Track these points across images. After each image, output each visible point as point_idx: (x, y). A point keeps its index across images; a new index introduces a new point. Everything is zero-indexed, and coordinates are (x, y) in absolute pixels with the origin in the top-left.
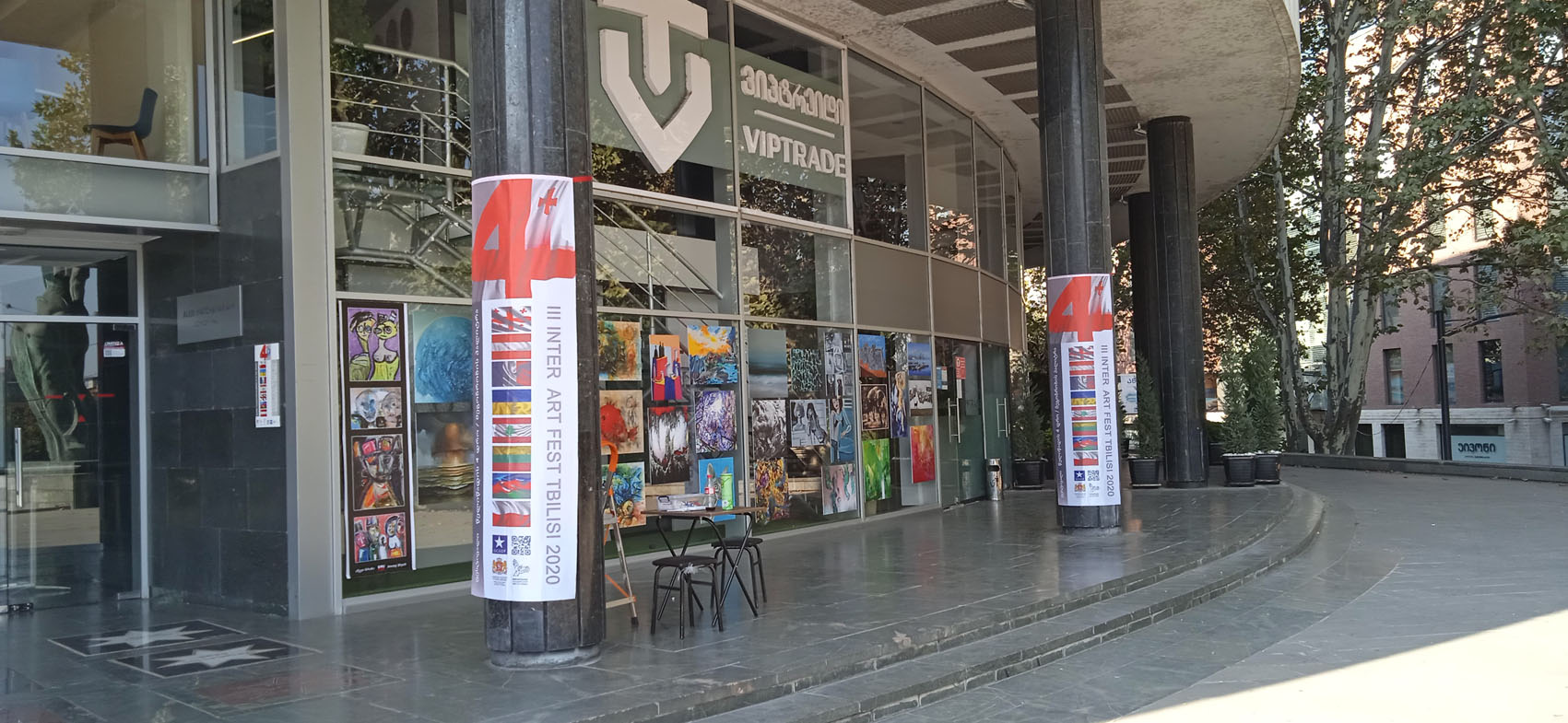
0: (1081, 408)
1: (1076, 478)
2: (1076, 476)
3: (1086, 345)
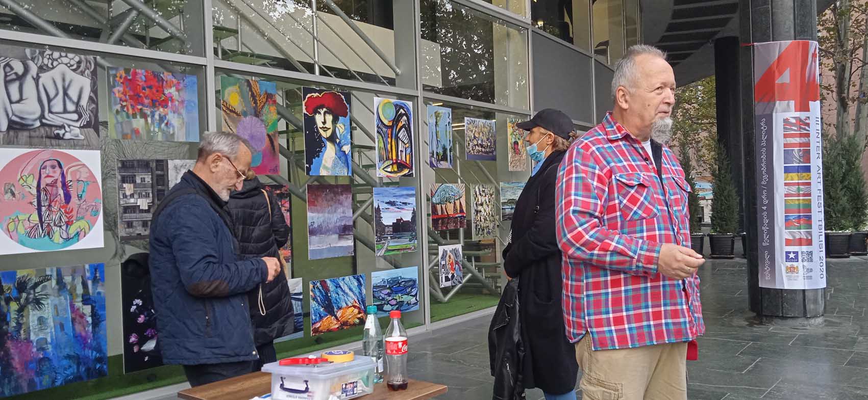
0: (794, 184)
1: (788, 259)
2: (787, 257)
3: (803, 115)
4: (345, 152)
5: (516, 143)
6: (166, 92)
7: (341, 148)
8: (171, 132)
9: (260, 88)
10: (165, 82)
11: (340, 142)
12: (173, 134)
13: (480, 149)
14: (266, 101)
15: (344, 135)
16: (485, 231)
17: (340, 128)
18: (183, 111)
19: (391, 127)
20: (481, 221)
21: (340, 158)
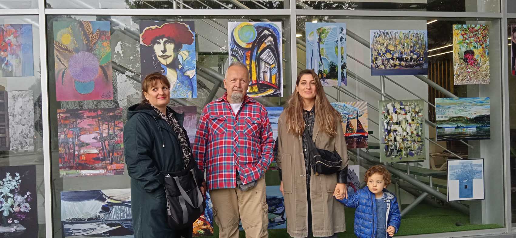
4: (188, 77)
5: (469, 53)
6: (6, 39)
7: (184, 73)
8: (10, 70)
9: (92, 27)
10: (5, 32)
11: (183, 68)
12: (12, 71)
13: (397, 62)
14: (99, 38)
15: (187, 61)
16: (404, 152)
17: (183, 55)
18: (20, 53)
19: (251, 50)
20: (395, 141)
21: (182, 83)
